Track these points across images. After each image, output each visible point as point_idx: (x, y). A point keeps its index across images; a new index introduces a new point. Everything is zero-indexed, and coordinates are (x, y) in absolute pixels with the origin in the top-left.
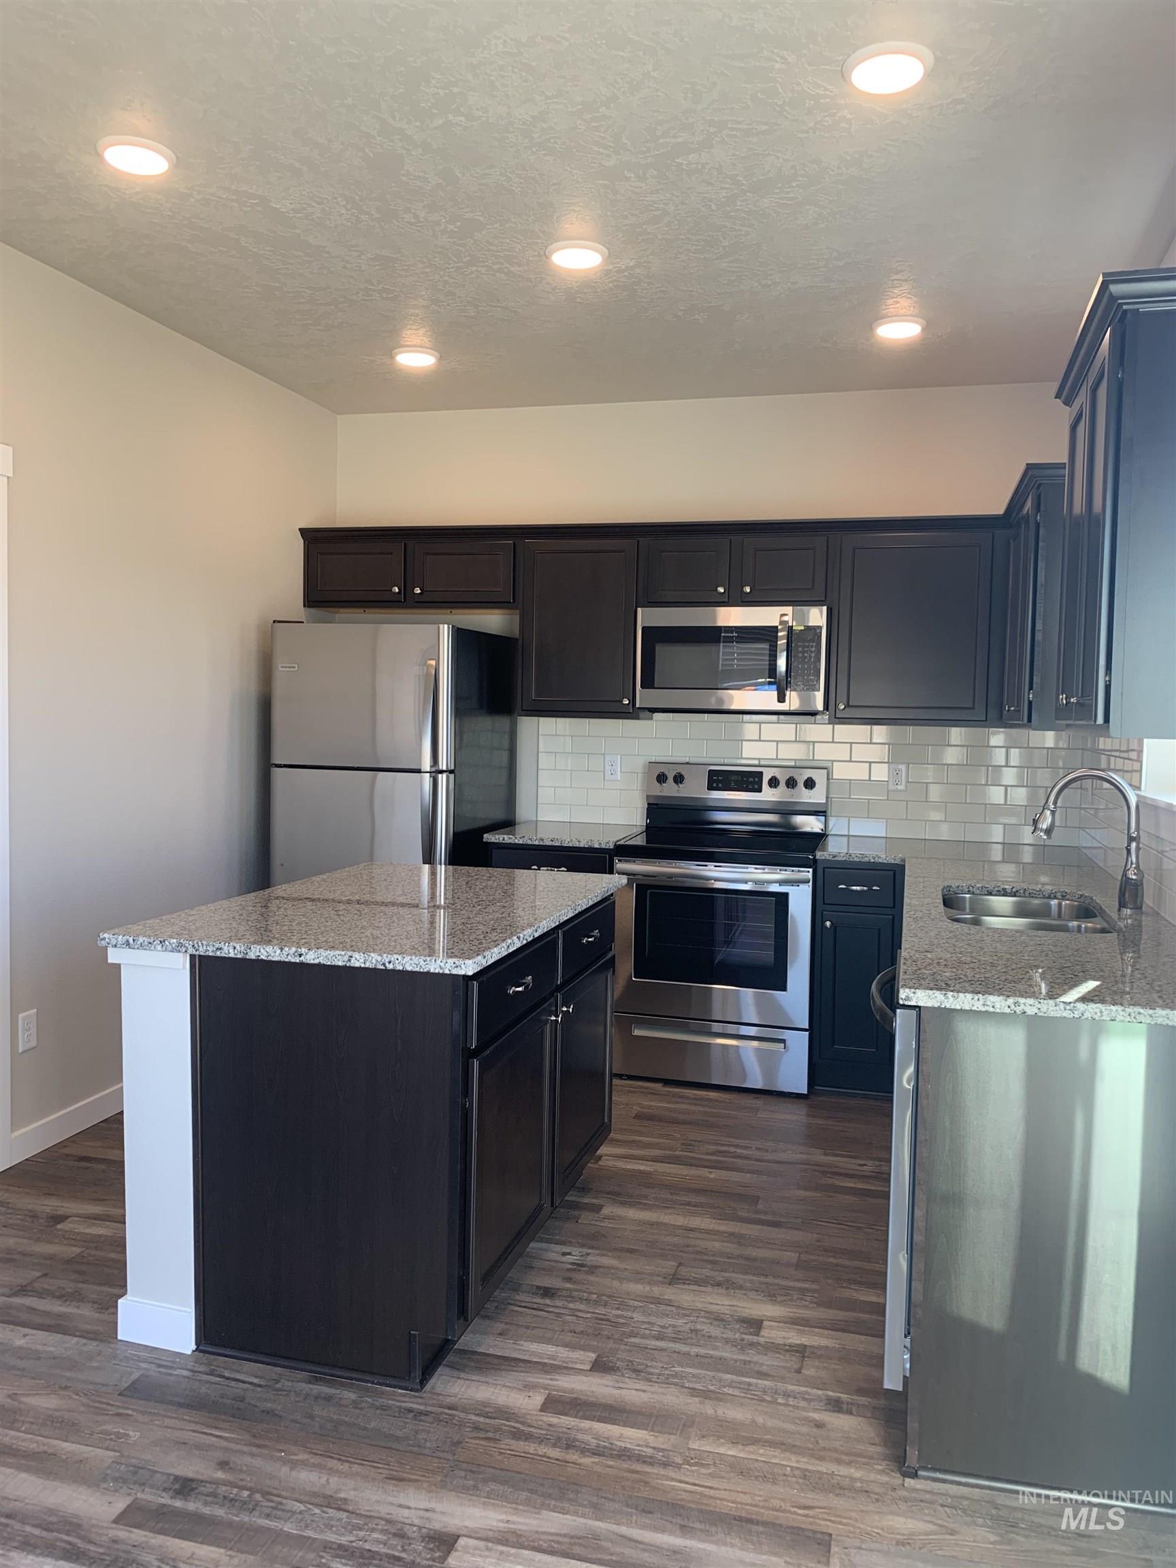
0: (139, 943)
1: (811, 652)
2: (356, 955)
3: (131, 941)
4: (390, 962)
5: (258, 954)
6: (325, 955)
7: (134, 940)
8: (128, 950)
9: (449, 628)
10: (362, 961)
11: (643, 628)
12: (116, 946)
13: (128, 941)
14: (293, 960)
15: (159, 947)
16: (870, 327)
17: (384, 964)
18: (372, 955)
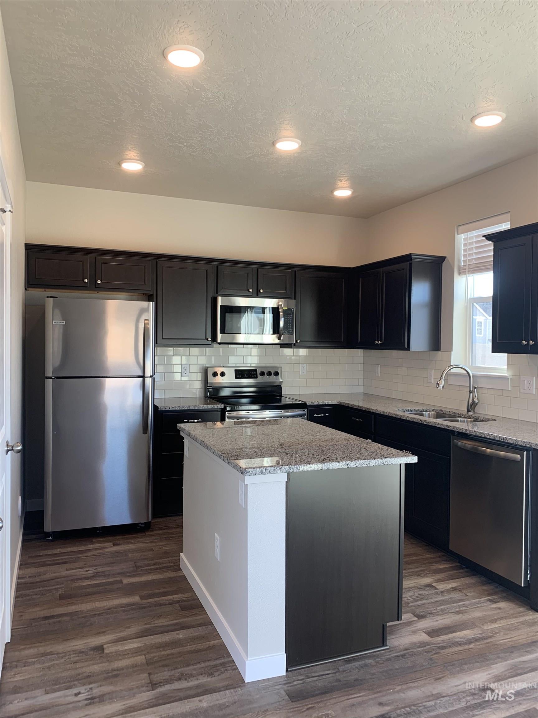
0: (268, 471)
1: (290, 318)
2: (372, 461)
3: (264, 471)
4: (386, 462)
5: (328, 467)
6: (359, 462)
7: (265, 470)
8: (262, 476)
9: (153, 303)
10: (374, 463)
11: (220, 306)
12: (255, 475)
13: (262, 471)
14: (344, 467)
15: (279, 471)
16: (332, 192)
17: (383, 463)
18: (379, 460)
